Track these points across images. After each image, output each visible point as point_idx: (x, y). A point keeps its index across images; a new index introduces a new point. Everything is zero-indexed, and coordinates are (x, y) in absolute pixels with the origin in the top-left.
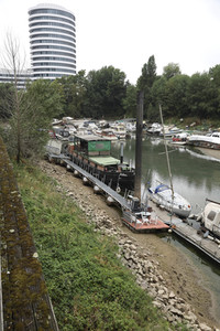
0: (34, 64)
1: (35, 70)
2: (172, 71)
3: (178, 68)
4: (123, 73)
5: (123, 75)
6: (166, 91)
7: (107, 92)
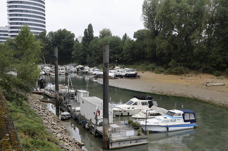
0: (11, 23)
1: (11, 28)
2: (105, 34)
3: (109, 32)
4: (73, 34)
5: (73, 36)
6: (98, 47)
7: (62, 47)
